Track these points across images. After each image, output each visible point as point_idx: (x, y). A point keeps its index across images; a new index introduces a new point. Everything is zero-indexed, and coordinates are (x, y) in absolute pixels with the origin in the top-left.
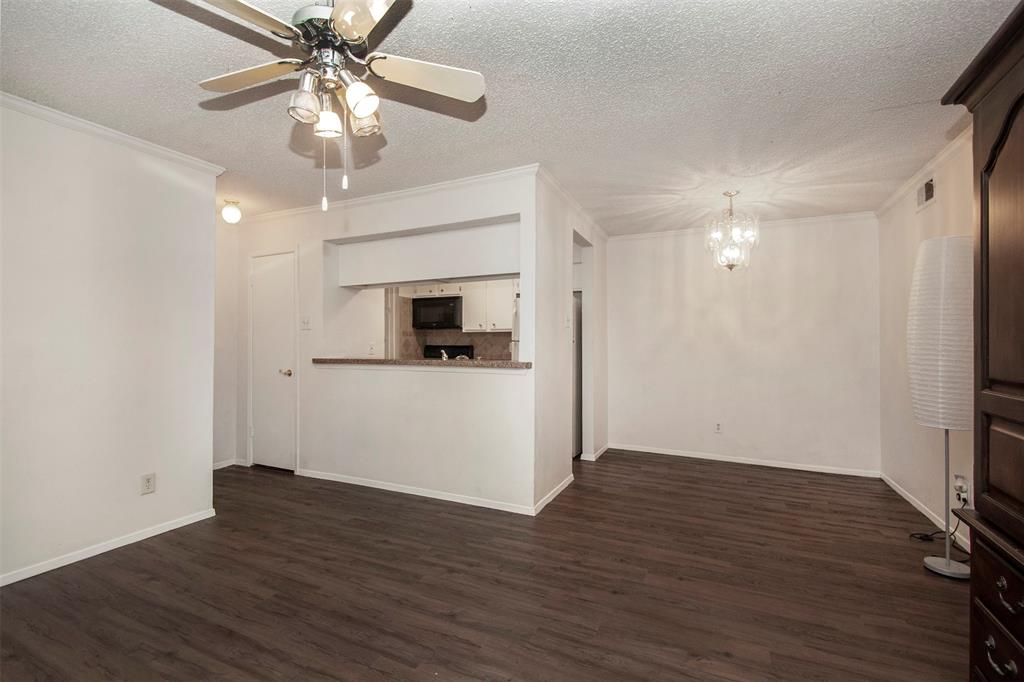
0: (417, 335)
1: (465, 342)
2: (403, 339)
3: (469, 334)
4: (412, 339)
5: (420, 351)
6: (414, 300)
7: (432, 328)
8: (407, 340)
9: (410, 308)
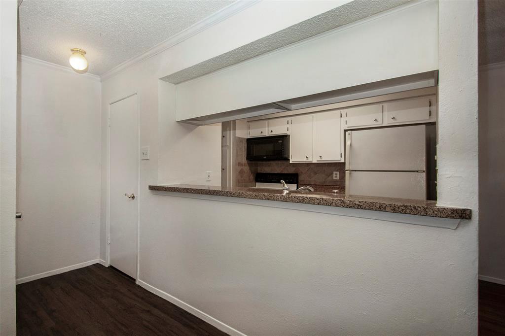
0: (250, 165)
1: (291, 171)
2: (239, 168)
3: (294, 165)
4: (246, 168)
5: (252, 177)
6: (248, 140)
7: (263, 160)
8: (242, 169)
9: (245, 145)
